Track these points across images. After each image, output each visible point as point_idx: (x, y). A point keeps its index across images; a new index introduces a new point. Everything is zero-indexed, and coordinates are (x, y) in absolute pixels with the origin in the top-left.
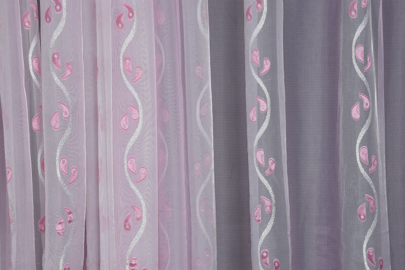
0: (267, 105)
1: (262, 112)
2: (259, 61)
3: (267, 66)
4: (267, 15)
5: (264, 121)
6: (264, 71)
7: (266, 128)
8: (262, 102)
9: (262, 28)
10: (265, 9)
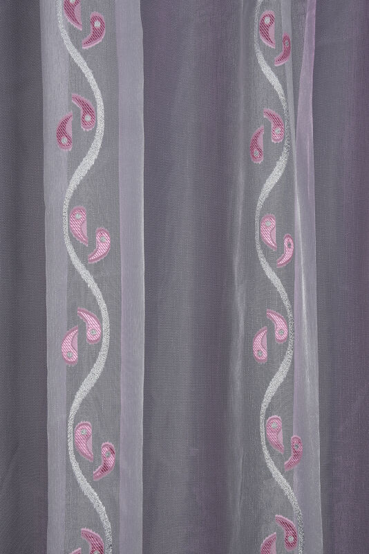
0: (101, 328)
1: (90, 341)
2: (86, 235)
3: (103, 244)
4: (105, 139)
5: (94, 361)
6: (97, 255)
7: (97, 376)
8: (91, 321)
9: (93, 166)
10: (101, 126)
